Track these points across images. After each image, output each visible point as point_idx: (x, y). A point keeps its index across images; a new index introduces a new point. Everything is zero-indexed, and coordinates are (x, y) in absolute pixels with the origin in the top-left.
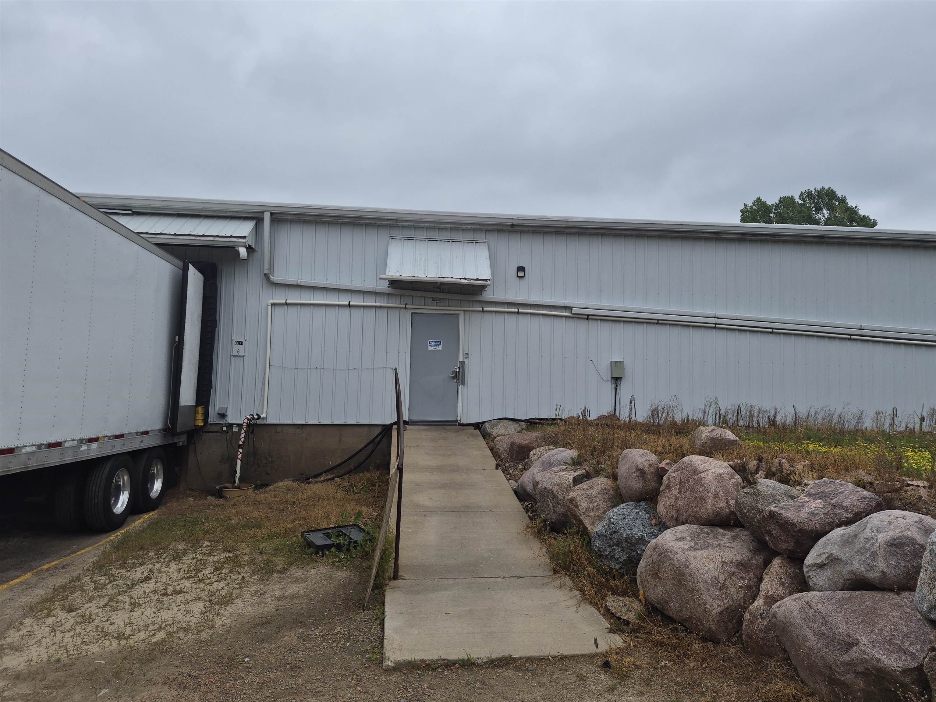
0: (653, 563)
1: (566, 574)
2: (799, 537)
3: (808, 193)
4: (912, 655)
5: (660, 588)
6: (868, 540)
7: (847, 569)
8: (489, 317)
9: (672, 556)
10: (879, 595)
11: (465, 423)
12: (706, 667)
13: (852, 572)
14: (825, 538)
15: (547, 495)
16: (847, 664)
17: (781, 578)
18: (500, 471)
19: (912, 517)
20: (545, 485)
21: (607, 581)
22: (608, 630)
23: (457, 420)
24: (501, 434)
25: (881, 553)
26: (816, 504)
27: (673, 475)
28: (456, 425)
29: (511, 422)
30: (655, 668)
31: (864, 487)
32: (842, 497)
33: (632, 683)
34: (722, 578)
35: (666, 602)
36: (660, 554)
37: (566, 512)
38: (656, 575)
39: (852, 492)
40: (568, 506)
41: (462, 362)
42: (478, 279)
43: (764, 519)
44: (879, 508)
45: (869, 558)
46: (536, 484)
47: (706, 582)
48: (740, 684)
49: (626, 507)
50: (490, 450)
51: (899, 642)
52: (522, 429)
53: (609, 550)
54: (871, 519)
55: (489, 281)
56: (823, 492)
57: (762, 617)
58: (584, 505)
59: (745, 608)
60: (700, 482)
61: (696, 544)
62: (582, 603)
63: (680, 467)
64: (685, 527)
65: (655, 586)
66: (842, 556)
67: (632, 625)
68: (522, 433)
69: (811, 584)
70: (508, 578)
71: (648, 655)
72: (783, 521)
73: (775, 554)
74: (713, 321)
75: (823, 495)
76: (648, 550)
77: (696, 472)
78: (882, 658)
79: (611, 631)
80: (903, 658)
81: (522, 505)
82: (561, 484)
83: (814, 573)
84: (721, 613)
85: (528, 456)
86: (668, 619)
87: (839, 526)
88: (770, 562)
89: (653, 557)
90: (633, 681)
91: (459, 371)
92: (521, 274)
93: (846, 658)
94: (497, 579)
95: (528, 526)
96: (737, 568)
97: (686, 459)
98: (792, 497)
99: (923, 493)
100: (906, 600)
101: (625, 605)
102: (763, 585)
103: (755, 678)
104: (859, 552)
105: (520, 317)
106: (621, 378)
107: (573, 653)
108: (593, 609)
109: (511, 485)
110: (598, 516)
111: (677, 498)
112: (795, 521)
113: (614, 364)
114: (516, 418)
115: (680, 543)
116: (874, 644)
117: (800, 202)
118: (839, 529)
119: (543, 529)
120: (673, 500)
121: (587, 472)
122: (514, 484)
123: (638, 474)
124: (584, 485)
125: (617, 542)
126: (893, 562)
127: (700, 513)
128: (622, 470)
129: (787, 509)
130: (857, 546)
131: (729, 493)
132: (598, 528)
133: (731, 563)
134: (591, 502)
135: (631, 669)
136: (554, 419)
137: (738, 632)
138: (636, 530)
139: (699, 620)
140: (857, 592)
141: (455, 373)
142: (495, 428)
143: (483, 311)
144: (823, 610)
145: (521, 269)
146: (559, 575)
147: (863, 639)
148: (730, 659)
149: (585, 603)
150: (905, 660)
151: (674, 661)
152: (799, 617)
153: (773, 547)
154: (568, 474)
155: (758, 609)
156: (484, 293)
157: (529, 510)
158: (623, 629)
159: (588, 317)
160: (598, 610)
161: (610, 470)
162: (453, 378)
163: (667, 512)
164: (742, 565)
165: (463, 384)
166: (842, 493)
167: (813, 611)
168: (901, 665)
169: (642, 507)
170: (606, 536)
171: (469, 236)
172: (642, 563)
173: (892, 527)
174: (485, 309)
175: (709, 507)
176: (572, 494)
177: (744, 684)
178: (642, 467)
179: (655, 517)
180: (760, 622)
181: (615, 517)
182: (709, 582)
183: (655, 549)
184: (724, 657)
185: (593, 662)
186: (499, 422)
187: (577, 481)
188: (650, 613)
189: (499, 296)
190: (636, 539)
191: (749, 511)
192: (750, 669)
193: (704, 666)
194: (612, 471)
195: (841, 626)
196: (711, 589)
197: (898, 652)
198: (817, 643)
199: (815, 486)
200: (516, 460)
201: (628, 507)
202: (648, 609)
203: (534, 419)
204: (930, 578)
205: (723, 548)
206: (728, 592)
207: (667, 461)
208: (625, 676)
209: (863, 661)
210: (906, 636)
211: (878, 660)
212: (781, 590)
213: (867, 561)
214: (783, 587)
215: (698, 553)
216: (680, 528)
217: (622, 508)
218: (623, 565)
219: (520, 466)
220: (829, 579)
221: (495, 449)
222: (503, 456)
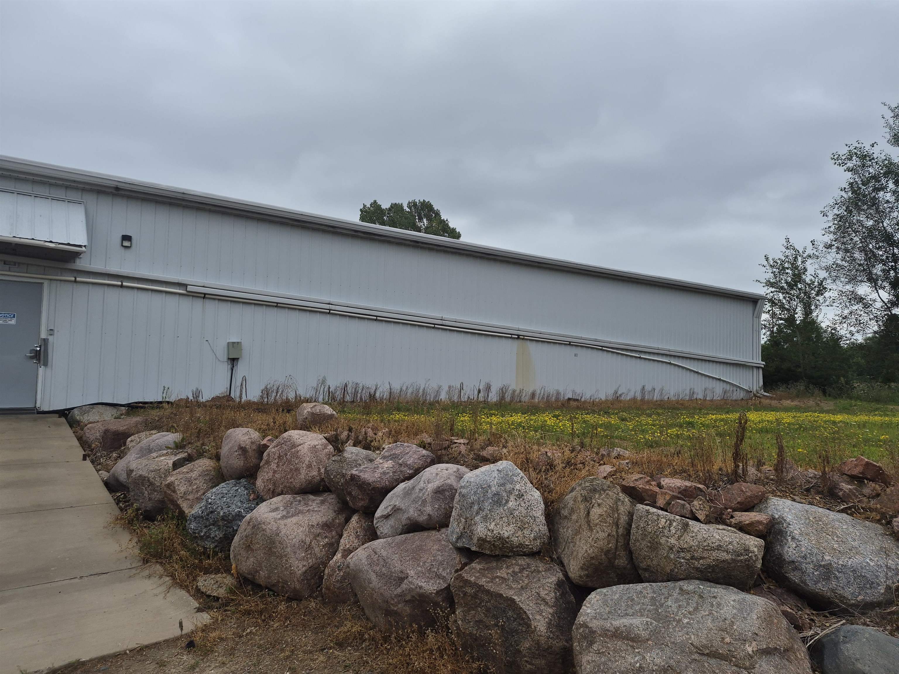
0: (246, 536)
1: (157, 562)
2: (373, 494)
3: (414, 203)
4: (444, 578)
5: (252, 559)
6: (422, 490)
7: (406, 516)
8: (83, 289)
9: (264, 527)
10: (425, 534)
11: (46, 409)
12: (288, 624)
13: (409, 518)
14: (392, 492)
15: (142, 483)
16: (400, 596)
17: (357, 532)
18: (88, 463)
19: (452, 467)
20: (141, 472)
21: (201, 561)
22: (196, 610)
23: (35, 407)
24: (93, 421)
25: (429, 499)
26: (389, 464)
27: (273, 450)
28: (34, 413)
29: (108, 408)
30: (241, 637)
31: (424, 448)
32: (407, 457)
33: (216, 656)
34: (308, 540)
35: (257, 571)
36: (253, 527)
37: (163, 498)
38: (248, 547)
39: (415, 453)
40: (165, 492)
41: (44, 340)
42: (69, 244)
43: (347, 483)
44: (433, 462)
45: (421, 505)
46: (130, 472)
47: (294, 546)
48: (317, 633)
49: (225, 486)
50: (78, 440)
51: (436, 570)
52: (122, 415)
53: (204, 530)
54: (425, 473)
55: (84, 248)
56: (394, 454)
57: (339, 570)
58: (182, 489)
59: (325, 565)
60: (296, 455)
61: (288, 512)
62: (172, 588)
63: (279, 442)
64: (280, 498)
65: (247, 558)
66: (403, 506)
67: (222, 600)
68: (120, 418)
69: (379, 533)
70: (87, 576)
71: (235, 626)
72: (361, 482)
73: (354, 511)
74: (327, 307)
75: (394, 456)
76: (243, 524)
77: (294, 446)
78: (423, 585)
79: (199, 610)
80: (438, 581)
81: (112, 496)
82: (159, 470)
83: (381, 524)
84: (306, 572)
85: (125, 444)
86: (257, 587)
87: (403, 481)
88: (350, 518)
89: (247, 531)
90: (217, 654)
91: (40, 350)
92: (126, 244)
93: (399, 591)
94: (72, 581)
95: (117, 518)
96: (322, 529)
97: (286, 435)
98: (371, 461)
99: (463, 448)
100: (443, 535)
101: (217, 582)
102: (342, 541)
103: (329, 624)
104: (415, 501)
105: (124, 292)
106: (238, 359)
107: (154, 641)
108: (183, 593)
109: (101, 476)
110: (197, 498)
111: (275, 472)
112: (370, 481)
113: (231, 346)
114: (115, 402)
115: (274, 514)
116: (419, 575)
117: (408, 210)
118: (403, 483)
119: (135, 519)
120: (271, 474)
121: (189, 455)
122: (105, 475)
123: (240, 453)
124: (184, 469)
125: (213, 521)
126: (437, 506)
127: (294, 483)
128: (224, 450)
129: (365, 472)
130: (414, 496)
131: (321, 462)
132: (196, 510)
133: (317, 525)
134: (190, 485)
135: (216, 643)
136: (161, 403)
137: (319, 587)
138: (234, 507)
139: (286, 582)
140: (411, 534)
141: (34, 352)
142: (86, 415)
143: (75, 281)
144: (384, 553)
145: (126, 238)
146: (149, 564)
147: (412, 573)
148: (310, 612)
149: (175, 587)
150: (439, 583)
151: (259, 626)
152: (366, 563)
153: (352, 506)
154: (168, 458)
155: (336, 562)
156: (78, 261)
157: (121, 501)
158: (212, 605)
159: (204, 296)
160: (188, 591)
161: (213, 451)
162: (32, 358)
163: (265, 486)
164: (327, 526)
165: (46, 364)
166: (408, 453)
167: (377, 556)
168: (435, 588)
169: (242, 484)
170: (202, 517)
171: (61, 193)
172: (236, 538)
173: (438, 478)
174: (78, 279)
175: (302, 476)
176: (170, 479)
177: (320, 633)
178: (244, 446)
179: (254, 492)
180: (338, 574)
181: (213, 497)
182: (297, 545)
183: (249, 523)
184: (305, 612)
185: (177, 645)
186: (93, 408)
187: (176, 465)
188: (241, 585)
189: (97, 266)
190: (233, 516)
191: (335, 476)
192: (326, 617)
193: (286, 624)
194: (215, 452)
195: (396, 565)
196: (298, 552)
197: (434, 578)
198: (378, 583)
199: (391, 449)
200: (110, 448)
201: (228, 486)
202: (240, 581)
203: (136, 403)
204: (458, 515)
205: (311, 512)
206: (313, 552)
207: (269, 437)
208: (208, 651)
209: (410, 590)
210: (441, 563)
211: (421, 587)
212: (356, 542)
213: (419, 508)
214: (358, 540)
215: (289, 520)
216: (275, 499)
217: (223, 488)
218: (219, 543)
219: (114, 455)
220: (392, 527)
221: (84, 438)
222: (93, 445)
